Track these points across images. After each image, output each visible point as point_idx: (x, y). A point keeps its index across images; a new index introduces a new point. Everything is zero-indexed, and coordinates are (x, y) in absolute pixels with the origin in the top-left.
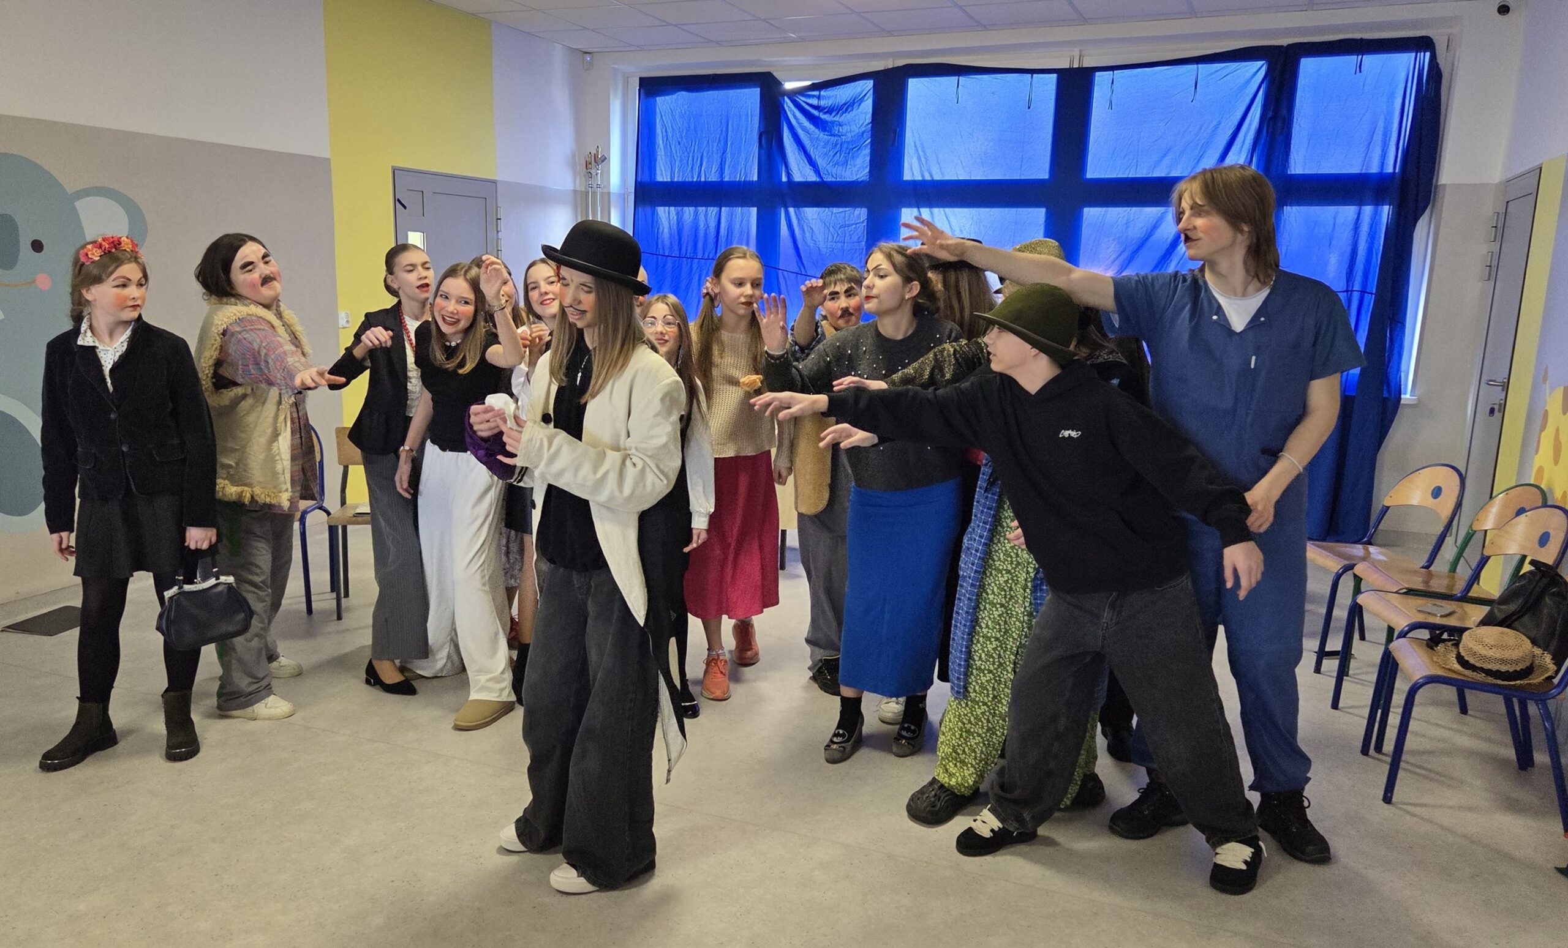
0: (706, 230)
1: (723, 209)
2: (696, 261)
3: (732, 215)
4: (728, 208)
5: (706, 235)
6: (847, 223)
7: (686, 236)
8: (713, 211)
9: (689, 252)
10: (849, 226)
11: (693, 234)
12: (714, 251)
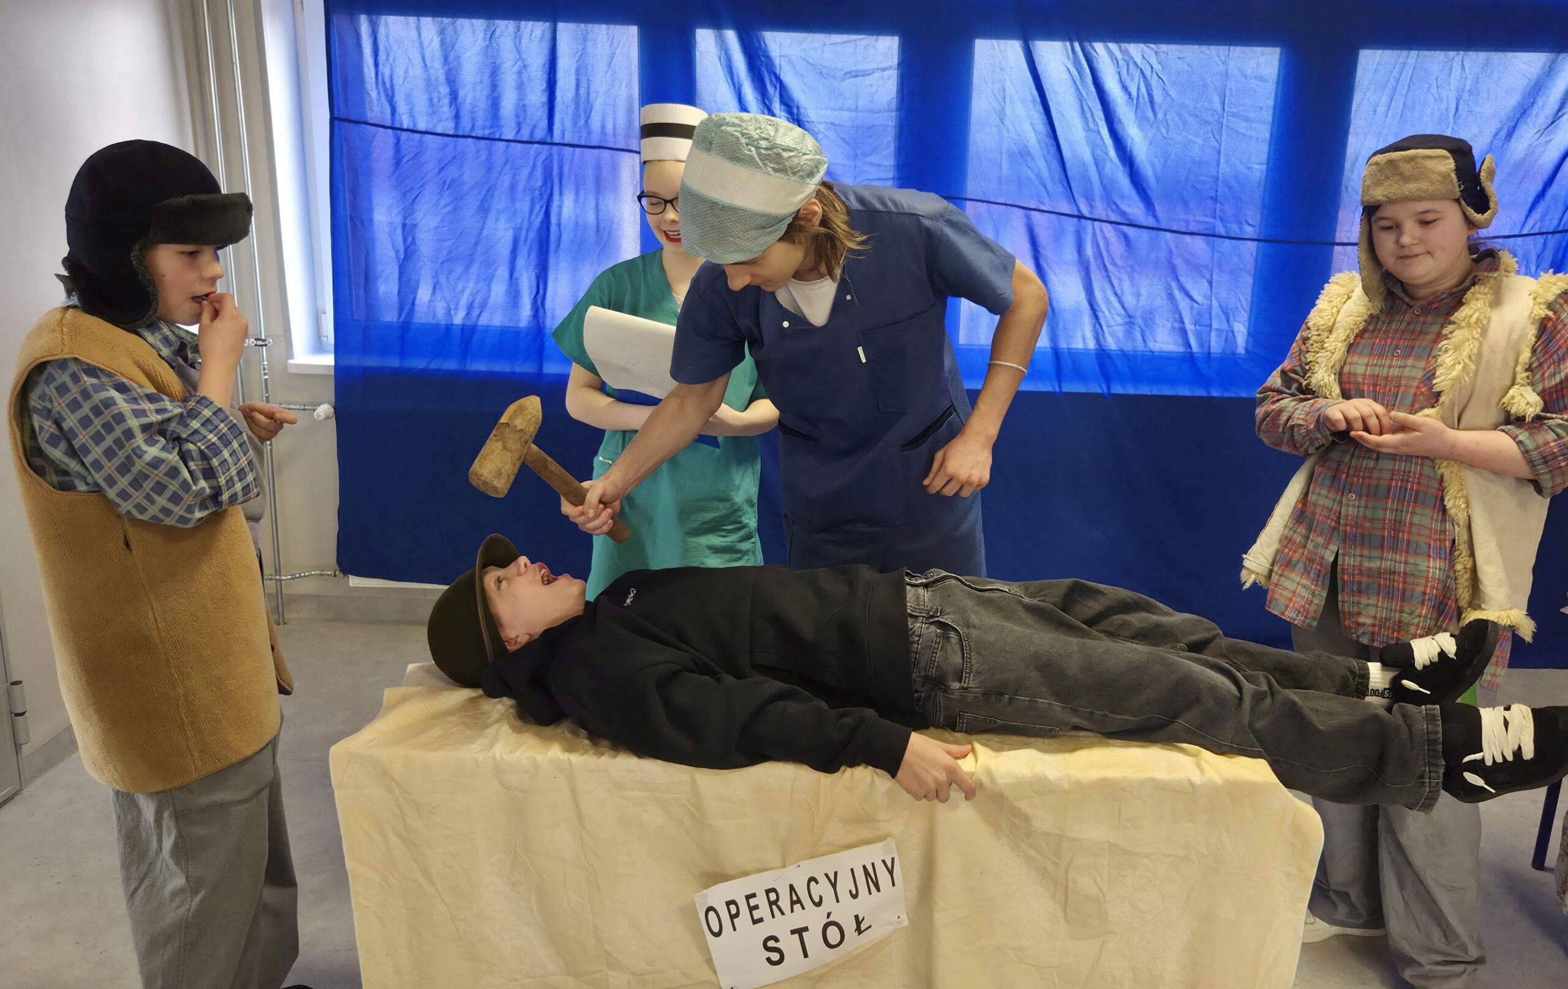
0: (519, 73)
1: (561, 26)
2: (502, 145)
3: (585, 40)
4: (571, 26)
5: (521, 86)
6: (861, 67)
7: (469, 87)
8: (535, 31)
9: (479, 123)
10: (865, 74)
11: (487, 81)
12: (544, 123)
